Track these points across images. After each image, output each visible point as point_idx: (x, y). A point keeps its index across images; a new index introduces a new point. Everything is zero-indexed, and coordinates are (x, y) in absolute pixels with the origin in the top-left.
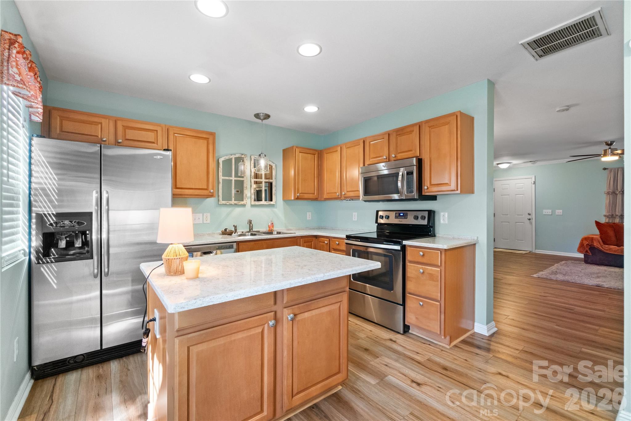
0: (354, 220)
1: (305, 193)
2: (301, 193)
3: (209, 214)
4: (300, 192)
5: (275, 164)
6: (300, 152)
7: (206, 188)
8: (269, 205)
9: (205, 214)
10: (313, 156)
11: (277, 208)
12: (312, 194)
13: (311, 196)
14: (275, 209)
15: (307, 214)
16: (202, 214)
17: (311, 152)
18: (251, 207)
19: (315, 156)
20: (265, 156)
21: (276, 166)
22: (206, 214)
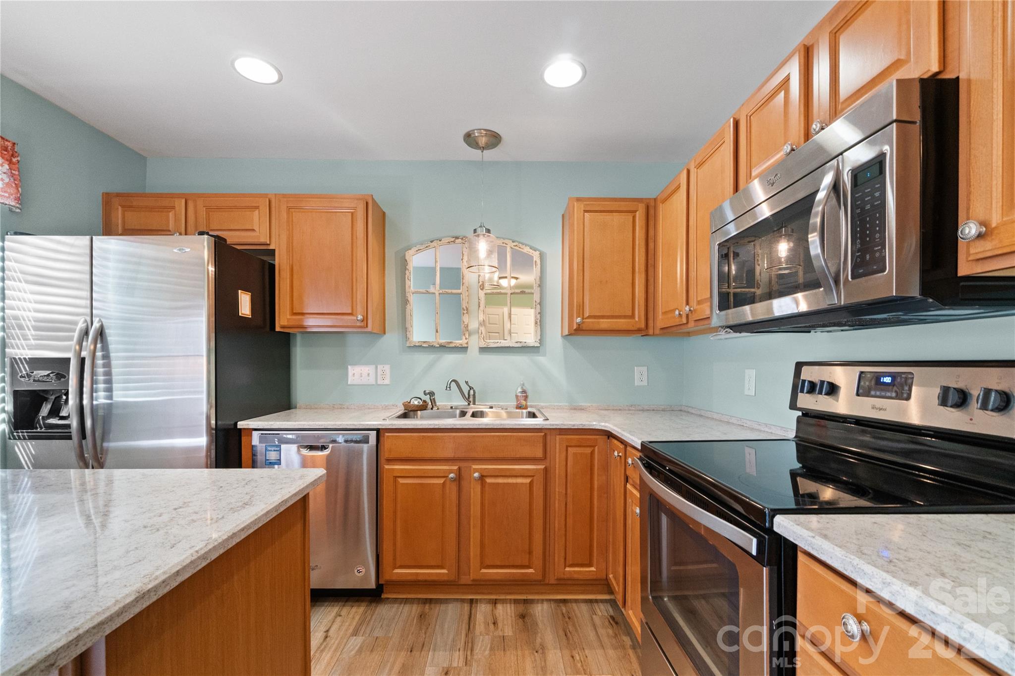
0: (746, 392)
1: (603, 317)
2: (589, 317)
3: (387, 368)
4: (587, 314)
5: (538, 253)
6: (585, 211)
7: (350, 311)
8: (522, 347)
9: (380, 367)
10: (630, 217)
11: (544, 355)
12: (625, 317)
13: (622, 323)
14: (541, 359)
15: (634, 371)
16: (374, 366)
17: (623, 206)
18: (479, 352)
19: (634, 217)
20: (488, 231)
21: (542, 256)
22: (382, 366)
